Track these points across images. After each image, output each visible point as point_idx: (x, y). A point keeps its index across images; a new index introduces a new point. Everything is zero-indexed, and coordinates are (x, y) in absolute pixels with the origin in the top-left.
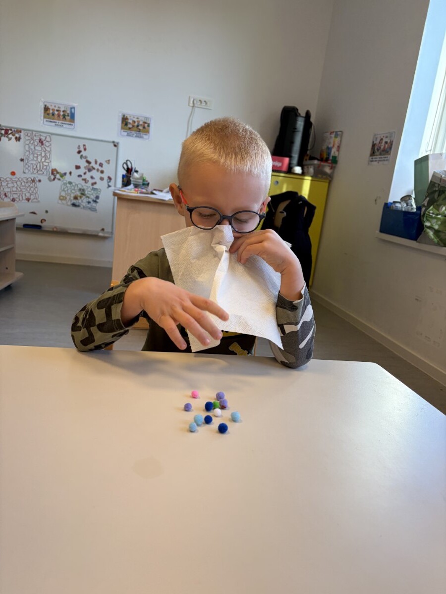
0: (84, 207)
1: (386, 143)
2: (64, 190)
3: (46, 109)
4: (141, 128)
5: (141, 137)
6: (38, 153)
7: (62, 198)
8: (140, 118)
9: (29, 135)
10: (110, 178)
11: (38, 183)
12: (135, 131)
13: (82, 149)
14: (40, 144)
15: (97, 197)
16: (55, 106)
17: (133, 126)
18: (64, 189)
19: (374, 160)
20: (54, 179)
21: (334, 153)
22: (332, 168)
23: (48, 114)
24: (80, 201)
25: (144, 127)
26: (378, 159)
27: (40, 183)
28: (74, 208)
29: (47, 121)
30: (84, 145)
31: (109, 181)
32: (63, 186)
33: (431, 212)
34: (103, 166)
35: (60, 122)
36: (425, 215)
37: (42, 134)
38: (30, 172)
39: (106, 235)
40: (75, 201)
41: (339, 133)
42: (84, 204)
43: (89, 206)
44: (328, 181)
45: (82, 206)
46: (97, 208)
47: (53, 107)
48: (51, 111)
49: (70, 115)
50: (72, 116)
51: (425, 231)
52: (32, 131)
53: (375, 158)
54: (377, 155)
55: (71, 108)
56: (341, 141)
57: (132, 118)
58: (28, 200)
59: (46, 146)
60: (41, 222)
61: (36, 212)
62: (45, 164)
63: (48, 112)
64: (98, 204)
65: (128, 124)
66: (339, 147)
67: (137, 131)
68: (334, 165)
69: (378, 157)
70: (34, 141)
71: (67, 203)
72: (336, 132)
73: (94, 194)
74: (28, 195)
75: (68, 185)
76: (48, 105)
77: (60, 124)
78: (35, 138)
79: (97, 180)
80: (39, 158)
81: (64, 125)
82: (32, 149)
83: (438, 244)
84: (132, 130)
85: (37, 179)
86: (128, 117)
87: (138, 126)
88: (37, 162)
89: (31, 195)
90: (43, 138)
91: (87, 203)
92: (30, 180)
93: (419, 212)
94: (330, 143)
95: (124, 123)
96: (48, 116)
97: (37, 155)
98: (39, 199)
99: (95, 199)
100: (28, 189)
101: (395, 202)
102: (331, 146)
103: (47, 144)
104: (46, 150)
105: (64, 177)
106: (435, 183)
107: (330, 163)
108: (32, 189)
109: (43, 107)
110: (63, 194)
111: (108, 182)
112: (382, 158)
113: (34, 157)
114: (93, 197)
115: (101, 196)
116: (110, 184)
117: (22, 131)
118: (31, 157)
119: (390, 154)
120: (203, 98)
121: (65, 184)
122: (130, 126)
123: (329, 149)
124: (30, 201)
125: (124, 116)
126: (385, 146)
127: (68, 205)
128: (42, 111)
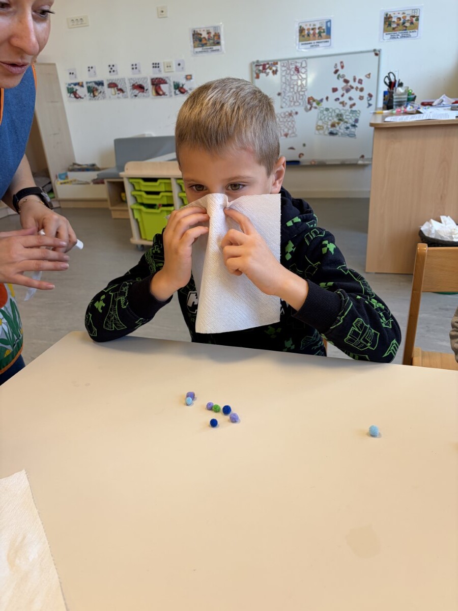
0: (342, 134)
2: (321, 119)
3: (301, 30)
4: (407, 24)
5: (409, 36)
6: (295, 83)
7: (319, 128)
8: (407, 12)
9: (285, 65)
10: (370, 96)
11: (295, 116)
12: (400, 30)
13: (339, 67)
14: (296, 72)
15: (356, 121)
16: (310, 25)
18: (321, 117)
20: (311, 109)
23: (303, 36)
24: (338, 128)
25: (412, 23)
27: (297, 116)
28: (332, 137)
29: (302, 44)
30: (342, 62)
31: (369, 98)
32: (320, 114)
34: (363, 82)
35: (315, 41)
37: (297, 61)
38: (287, 106)
39: (366, 162)
40: (332, 129)
42: (342, 131)
43: (348, 132)
45: (340, 134)
46: (356, 134)
47: (308, 27)
48: (306, 32)
49: (325, 30)
50: (329, 31)
52: (288, 60)
55: (327, 22)
57: (396, 14)
58: (286, 135)
59: (302, 73)
60: (300, 157)
61: (295, 147)
62: (301, 93)
63: (303, 34)
64: (357, 128)
65: (392, 23)
67: (403, 30)
70: (290, 70)
71: (324, 132)
73: (353, 118)
74: (286, 130)
75: (325, 112)
76: (303, 25)
77: (315, 44)
78: (291, 67)
79: (356, 100)
80: (296, 88)
81: (321, 45)
82: (288, 80)
84: (397, 31)
85: (294, 112)
86: (392, 15)
87: (404, 23)
88: (294, 93)
89: (289, 129)
90: (299, 65)
91: (345, 130)
92: (287, 114)
95: (387, 23)
96: (303, 38)
97: (294, 85)
98: (296, 133)
99: (353, 123)
100: (286, 124)
103: (303, 70)
104: (302, 78)
105: (320, 104)
108: (290, 123)
109: (298, 29)
110: (320, 123)
113: (291, 88)
114: (351, 121)
115: (360, 119)
116: (370, 102)
117: (279, 63)
118: (288, 88)
121: (322, 112)
122: (394, 26)
124: (288, 136)
127: (325, 135)
128: (298, 34)
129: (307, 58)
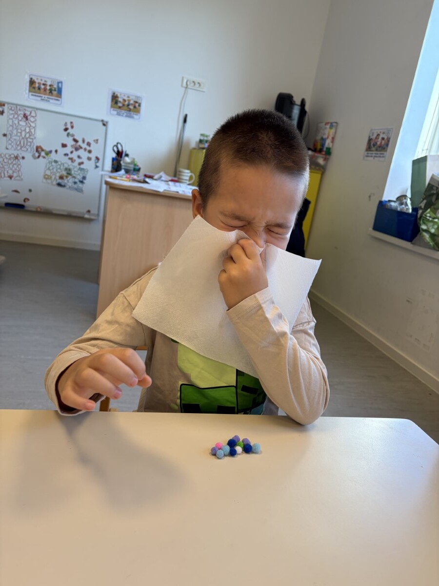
0: (70, 187)
1: (383, 139)
2: (49, 169)
3: (32, 82)
4: (131, 107)
5: (132, 117)
6: (22, 129)
7: (47, 177)
8: (131, 98)
9: (13, 109)
10: (97, 159)
11: (21, 160)
12: (125, 110)
13: (69, 126)
14: (25, 119)
15: (84, 178)
16: (41, 80)
17: (124, 105)
19: (370, 155)
20: (39, 157)
21: (329, 144)
22: (326, 159)
23: (34, 88)
24: (66, 181)
25: (135, 107)
26: (374, 155)
27: (24, 161)
28: (60, 188)
29: (32, 95)
30: (71, 123)
31: (96, 161)
32: (48, 164)
33: (428, 215)
34: (92, 145)
35: (46, 96)
36: (422, 218)
37: (26, 108)
38: (13, 149)
39: (93, 217)
40: (60, 181)
41: (334, 124)
42: (70, 185)
43: (75, 186)
44: (321, 172)
45: (68, 187)
46: (84, 189)
47: (39, 81)
48: (37, 85)
49: (57, 89)
50: (60, 91)
51: (421, 234)
52: (17, 105)
53: (371, 154)
54: (372, 151)
55: (58, 83)
56: (336, 132)
57: (122, 96)
58: (11, 177)
59: (31, 121)
60: (24, 201)
61: (19, 190)
62: (29, 140)
63: (34, 86)
64: (84, 185)
65: (118, 102)
66: (333, 138)
67: (128, 111)
68: (328, 157)
69: (374, 152)
70: (18, 115)
71: (52, 182)
72: (331, 123)
73: (81, 174)
74: (10, 172)
75: (53, 164)
76: (34, 78)
77: (46, 99)
78: (19, 112)
79: (84, 159)
80: (23, 133)
81: (51, 101)
82: (15, 124)
83: (433, 248)
84: (122, 109)
85: (21, 156)
86: (119, 95)
87: (128, 105)
88: (21, 138)
89: (13, 172)
90: (28, 113)
91: (73, 184)
92: (13, 156)
93: (415, 213)
94: (324, 134)
95: (114, 101)
96: (33, 90)
97: (21, 130)
98: (22, 177)
99: (81, 180)
100: (11, 166)
101: (390, 201)
102: (325, 137)
103: (32, 119)
104: (31, 126)
105: (49, 155)
106: (433, 186)
107: (323, 154)
108: (15, 166)
109: (28, 80)
110: (48, 173)
111: (96, 163)
112: (378, 154)
113: (17, 132)
114: (80, 177)
115: (88, 177)
116: (98, 164)
117: (6, 105)
118: (15, 132)
119: (386, 151)
120: (197, 80)
121: (50, 162)
122: (120, 105)
123: (323, 140)
124: (13, 178)
125: (114, 93)
126: (381, 143)
127: (52, 184)
128: (28, 84)
129: (37, 109)
